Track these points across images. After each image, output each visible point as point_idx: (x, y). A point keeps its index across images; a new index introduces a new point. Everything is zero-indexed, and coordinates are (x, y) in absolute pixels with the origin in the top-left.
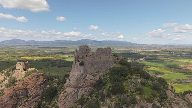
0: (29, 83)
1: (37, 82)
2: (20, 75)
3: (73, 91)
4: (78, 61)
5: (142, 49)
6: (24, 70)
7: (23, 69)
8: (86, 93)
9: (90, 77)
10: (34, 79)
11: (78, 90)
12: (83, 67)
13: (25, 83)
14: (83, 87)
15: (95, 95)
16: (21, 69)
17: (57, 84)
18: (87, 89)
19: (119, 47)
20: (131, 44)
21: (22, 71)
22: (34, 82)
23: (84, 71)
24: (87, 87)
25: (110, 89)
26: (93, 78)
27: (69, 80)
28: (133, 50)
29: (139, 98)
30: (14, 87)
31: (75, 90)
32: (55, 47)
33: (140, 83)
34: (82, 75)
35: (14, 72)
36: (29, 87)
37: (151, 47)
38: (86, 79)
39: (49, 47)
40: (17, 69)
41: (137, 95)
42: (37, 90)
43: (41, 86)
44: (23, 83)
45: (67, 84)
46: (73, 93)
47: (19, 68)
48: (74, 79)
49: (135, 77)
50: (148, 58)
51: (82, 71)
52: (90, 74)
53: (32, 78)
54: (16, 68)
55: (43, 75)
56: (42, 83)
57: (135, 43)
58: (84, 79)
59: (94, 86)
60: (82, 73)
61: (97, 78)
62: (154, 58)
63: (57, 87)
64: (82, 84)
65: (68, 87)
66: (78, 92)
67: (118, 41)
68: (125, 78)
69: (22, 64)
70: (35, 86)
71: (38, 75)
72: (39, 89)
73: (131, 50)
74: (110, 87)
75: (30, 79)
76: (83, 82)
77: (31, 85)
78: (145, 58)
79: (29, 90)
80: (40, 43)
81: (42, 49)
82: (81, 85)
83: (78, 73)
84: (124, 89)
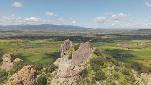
0: (23, 76)
1: (29, 74)
2: (8, 67)
3: (65, 80)
4: (64, 53)
5: (90, 33)
6: (12, 61)
7: (10, 60)
8: (75, 81)
9: (77, 68)
10: (27, 71)
11: (68, 79)
12: (71, 60)
13: (20, 77)
14: (72, 76)
15: (82, 82)
16: (8, 61)
17: (46, 73)
18: (75, 78)
19: (73, 31)
20: (82, 28)
21: (10, 63)
22: (27, 75)
23: (72, 63)
24: (75, 76)
25: (94, 76)
26: (79, 68)
27: (60, 71)
28: (84, 33)
29: (118, 83)
30: (12, 82)
31: (66, 80)
32: (19, 31)
33: (114, 69)
34: (71, 66)
35: (2, 64)
36: (24, 79)
37: (96, 31)
38: (74, 69)
39: (13, 30)
40: (5, 61)
41: (115, 80)
42: (30, 81)
43: (33, 77)
44: (18, 76)
45: (59, 75)
46: (65, 82)
47: (6, 60)
48: (65, 70)
49: (110, 65)
50: (95, 39)
51: (71, 63)
52: (77, 65)
53: (25, 71)
54: (3, 60)
55: (33, 67)
56: (34, 74)
57: (84, 28)
58: (72, 70)
59: (80, 75)
60: (70, 65)
61: (82, 68)
62: (99, 39)
63: (46, 75)
64: (71, 73)
65: (59, 77)
66: (69, 81)
67: (72, 26)
68: (103, 66)
69: (8, 56)
70: (28, 78)
71: (29, 68)
72: (31, 80)
73: (82, 33)
74: (93, 75)
75: (23, 72)
76: (72, 72)
77: (25, 77)
78: (93, 39)
79: (24, 82)
80: (5, 27)
81: (7, 33)
82: (70, 75)
83: (68, 65)
84: (105, 76)
